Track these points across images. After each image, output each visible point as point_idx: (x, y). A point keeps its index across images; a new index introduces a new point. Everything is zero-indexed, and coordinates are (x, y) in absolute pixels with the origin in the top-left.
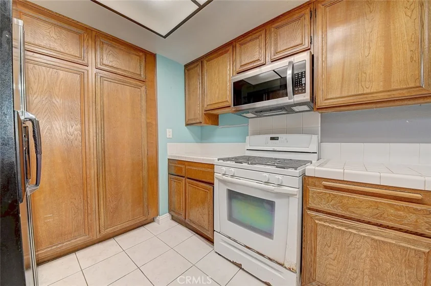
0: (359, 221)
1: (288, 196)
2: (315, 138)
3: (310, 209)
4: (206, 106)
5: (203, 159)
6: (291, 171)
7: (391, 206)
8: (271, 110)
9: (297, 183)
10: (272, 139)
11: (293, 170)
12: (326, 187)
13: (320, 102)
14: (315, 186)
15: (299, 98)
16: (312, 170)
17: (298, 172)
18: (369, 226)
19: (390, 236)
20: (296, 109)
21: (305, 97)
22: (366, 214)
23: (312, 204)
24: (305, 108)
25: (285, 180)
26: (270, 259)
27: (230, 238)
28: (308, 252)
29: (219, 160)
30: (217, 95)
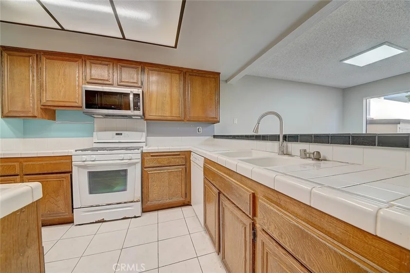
0: (164, 166)
1: (135, 164)
2: (144, 134)
3: (145, 168)
4: (45, 101)
5: (53, 153)
6: (136, 151)
7: (172, 158)
8: (113, 116)
9: (139, 156)
10: (117, 134)
11: (137, 150)
12: (152, 156)
13: (147, 117)
14: (147, 156)
15: (137, 113)
16: (146, 149)
17: (139, 151)
18: (167, 167)
19: (173, 169)
20: (134, 117)
21: (140, 113)
22: (165, 163)
23: (146, 165)
24: (139, 118)
25: (133, 156)
26: (125, 203)
27: (92, 206)
28: (145, 188)
29: (76, 151)
30: (62, 94)
